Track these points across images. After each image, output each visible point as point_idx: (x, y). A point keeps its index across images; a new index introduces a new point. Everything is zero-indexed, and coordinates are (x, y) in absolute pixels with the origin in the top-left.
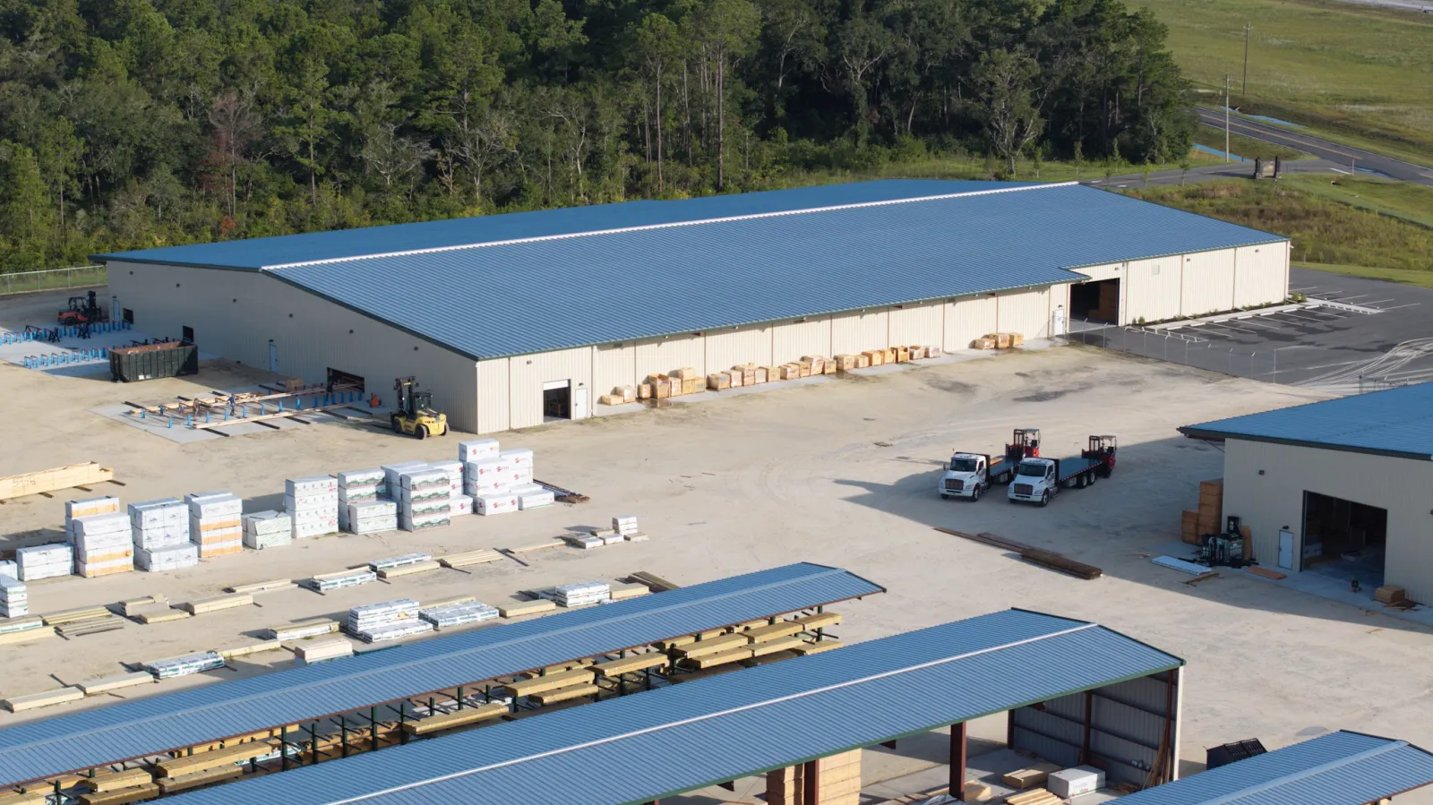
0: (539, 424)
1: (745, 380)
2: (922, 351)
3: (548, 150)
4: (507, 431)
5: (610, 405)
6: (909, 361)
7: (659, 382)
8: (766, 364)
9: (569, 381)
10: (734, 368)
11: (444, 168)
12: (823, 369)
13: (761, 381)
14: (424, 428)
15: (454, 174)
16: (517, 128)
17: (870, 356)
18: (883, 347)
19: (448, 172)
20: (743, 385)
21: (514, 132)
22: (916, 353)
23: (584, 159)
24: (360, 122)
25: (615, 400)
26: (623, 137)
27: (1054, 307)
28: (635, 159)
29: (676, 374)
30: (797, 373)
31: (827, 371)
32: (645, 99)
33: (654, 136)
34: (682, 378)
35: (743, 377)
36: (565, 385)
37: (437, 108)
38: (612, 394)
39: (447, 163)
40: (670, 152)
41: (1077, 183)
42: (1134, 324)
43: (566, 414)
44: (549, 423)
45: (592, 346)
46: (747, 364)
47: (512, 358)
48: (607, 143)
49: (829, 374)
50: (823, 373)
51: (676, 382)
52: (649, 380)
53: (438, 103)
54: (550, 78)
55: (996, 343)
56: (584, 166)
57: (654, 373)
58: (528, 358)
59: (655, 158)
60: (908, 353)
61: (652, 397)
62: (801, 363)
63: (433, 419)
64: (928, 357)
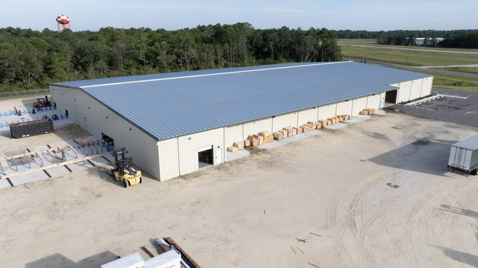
0: (197, 170)
1: (289, 134)
2: (347, 117)
3: (205, 58)
4: (178, 177)
5: (232, 152)
6: (343, 121)
7: (254, 139)
8: (295, 126)
9: (212, 146)
10: (284, 129)
11: (180, 62)
12: (317, 127)
13: (295, 134)
14: (127, 182)
15: (182, 64)
16: (198, 53)
17: (332, 120)
18: (334, 116)
19: (181, 63)
20: (288, 137)
21: (197, 54)
22: (346, 118)
23: (214, 61)
24: (159, 51)
25: (235, 150)
26: (222, 57)
27: (382, 98)
28: (226, 61)
29: (261, 134)
30: (308, 129)
31: (318, 128)
32: (228, 47)
33: (230, 56)
34: (264, 136)
35: (288, 133)
36: (210, 148)
37: (178, 48)
38: (233, 146)
39: (180, 61)
40: (234, 60)
41: (352, 61)
42: (401, 103)
43: (211, 162)
44: (202, 169)
45: (224, 127)
46: (288, 127)
47: (179, 137)
48: (219, 57)
49: (319, 129)
50: (316, 128)
51: (261, 138)
52: (250, 138)
53: (178, 47)
54: (206, 43)
55: (369, 113)
56: (214, 62)
57: (251, 134)
58: (189, 136)
59: (230, 62)
60: (343, 118)
61: (250, 147)
62: (308, 125)
63: (132, 176)
64: (349, 119)
